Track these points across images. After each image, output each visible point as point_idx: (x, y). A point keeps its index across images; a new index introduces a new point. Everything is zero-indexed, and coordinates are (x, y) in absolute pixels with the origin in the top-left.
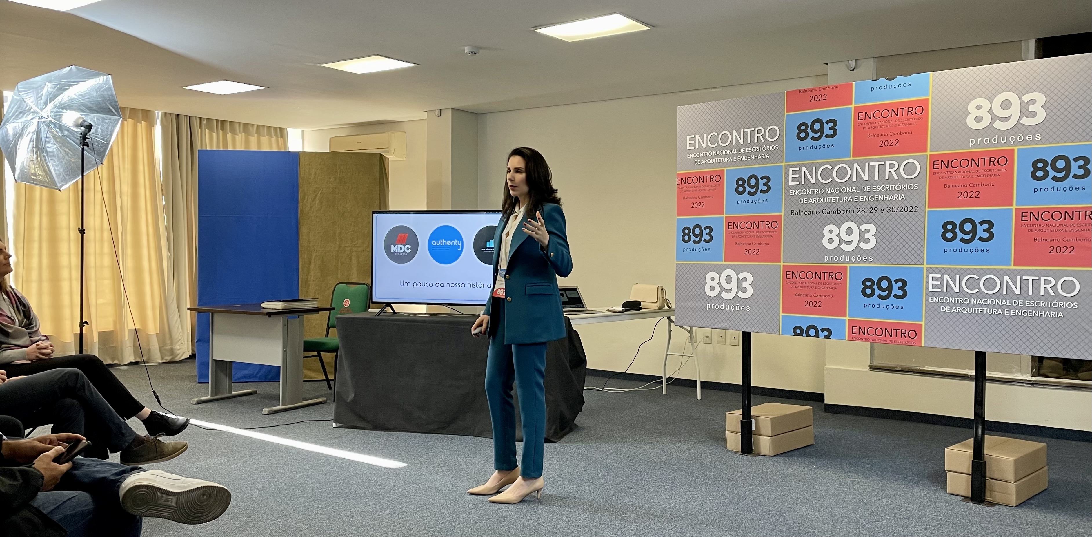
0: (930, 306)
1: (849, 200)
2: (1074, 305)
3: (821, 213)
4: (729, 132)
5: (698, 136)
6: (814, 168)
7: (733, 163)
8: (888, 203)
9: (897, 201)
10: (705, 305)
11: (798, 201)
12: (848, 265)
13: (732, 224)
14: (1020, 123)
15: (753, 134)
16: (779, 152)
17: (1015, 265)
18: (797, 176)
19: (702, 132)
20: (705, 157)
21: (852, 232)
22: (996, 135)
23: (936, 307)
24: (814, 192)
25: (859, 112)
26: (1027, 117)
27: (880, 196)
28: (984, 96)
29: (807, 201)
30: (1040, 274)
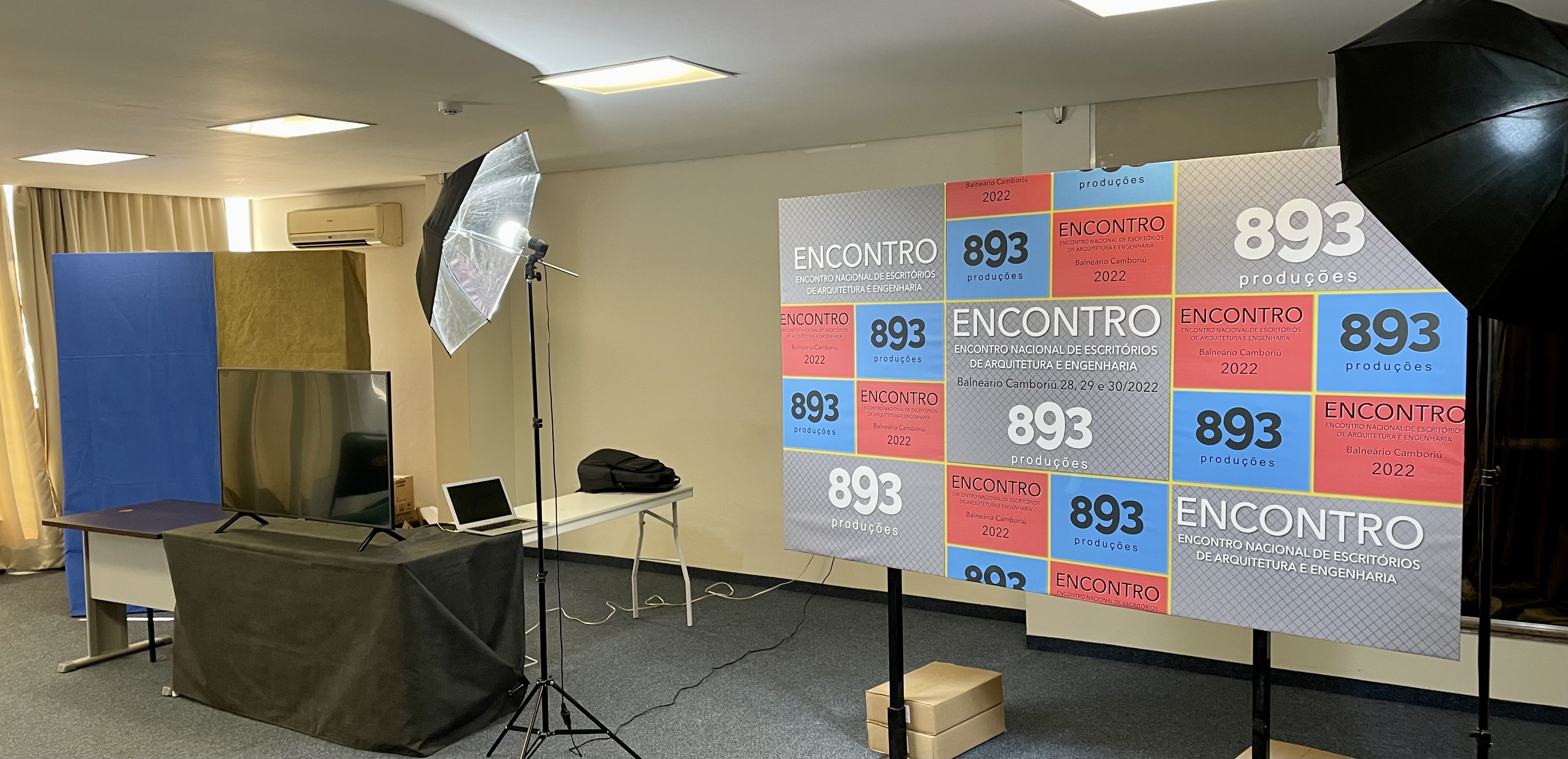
0: (1179, 550)
1: (1048, 366)
2: (1414, 562)
3: (1004, 385)
4: (859, 245)
5: (811, 249)
6: (992, 310)
7: (867, 296)
8: (1110, 375)
9: (1124, 373)
10: (829, 520)
11: (968, 363)
12: (1049, 473)
13: (867, 393)
14: (1322, 252)
15: (896, 251)
16: (937, 281)
17: (1316, 490)
18: (966, 322)
19: (817, 243)
20: (823, 283)
21: (1054, 420)
22: (1282, 269)
23: (1190, 551)
24: (993, 351)
25: (1061, 223)
26: (1333, 242)
27: (1096, 363)
28: (1262, 203)
29: (982, 364)
30: (1358, 508)
